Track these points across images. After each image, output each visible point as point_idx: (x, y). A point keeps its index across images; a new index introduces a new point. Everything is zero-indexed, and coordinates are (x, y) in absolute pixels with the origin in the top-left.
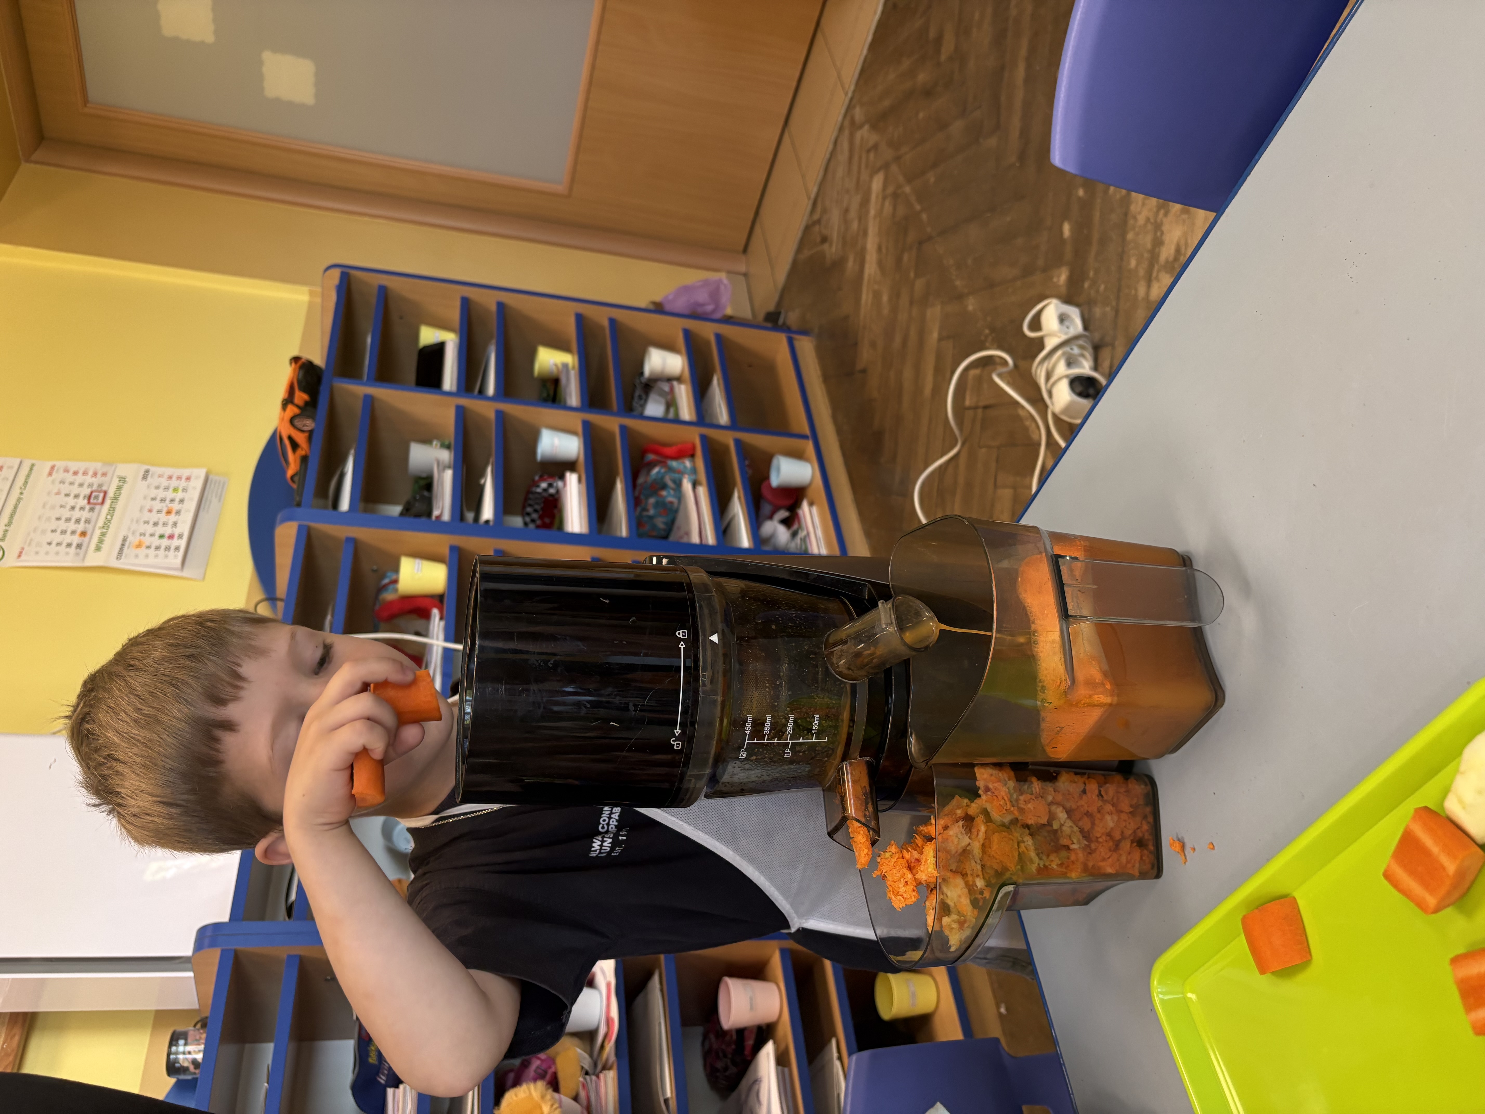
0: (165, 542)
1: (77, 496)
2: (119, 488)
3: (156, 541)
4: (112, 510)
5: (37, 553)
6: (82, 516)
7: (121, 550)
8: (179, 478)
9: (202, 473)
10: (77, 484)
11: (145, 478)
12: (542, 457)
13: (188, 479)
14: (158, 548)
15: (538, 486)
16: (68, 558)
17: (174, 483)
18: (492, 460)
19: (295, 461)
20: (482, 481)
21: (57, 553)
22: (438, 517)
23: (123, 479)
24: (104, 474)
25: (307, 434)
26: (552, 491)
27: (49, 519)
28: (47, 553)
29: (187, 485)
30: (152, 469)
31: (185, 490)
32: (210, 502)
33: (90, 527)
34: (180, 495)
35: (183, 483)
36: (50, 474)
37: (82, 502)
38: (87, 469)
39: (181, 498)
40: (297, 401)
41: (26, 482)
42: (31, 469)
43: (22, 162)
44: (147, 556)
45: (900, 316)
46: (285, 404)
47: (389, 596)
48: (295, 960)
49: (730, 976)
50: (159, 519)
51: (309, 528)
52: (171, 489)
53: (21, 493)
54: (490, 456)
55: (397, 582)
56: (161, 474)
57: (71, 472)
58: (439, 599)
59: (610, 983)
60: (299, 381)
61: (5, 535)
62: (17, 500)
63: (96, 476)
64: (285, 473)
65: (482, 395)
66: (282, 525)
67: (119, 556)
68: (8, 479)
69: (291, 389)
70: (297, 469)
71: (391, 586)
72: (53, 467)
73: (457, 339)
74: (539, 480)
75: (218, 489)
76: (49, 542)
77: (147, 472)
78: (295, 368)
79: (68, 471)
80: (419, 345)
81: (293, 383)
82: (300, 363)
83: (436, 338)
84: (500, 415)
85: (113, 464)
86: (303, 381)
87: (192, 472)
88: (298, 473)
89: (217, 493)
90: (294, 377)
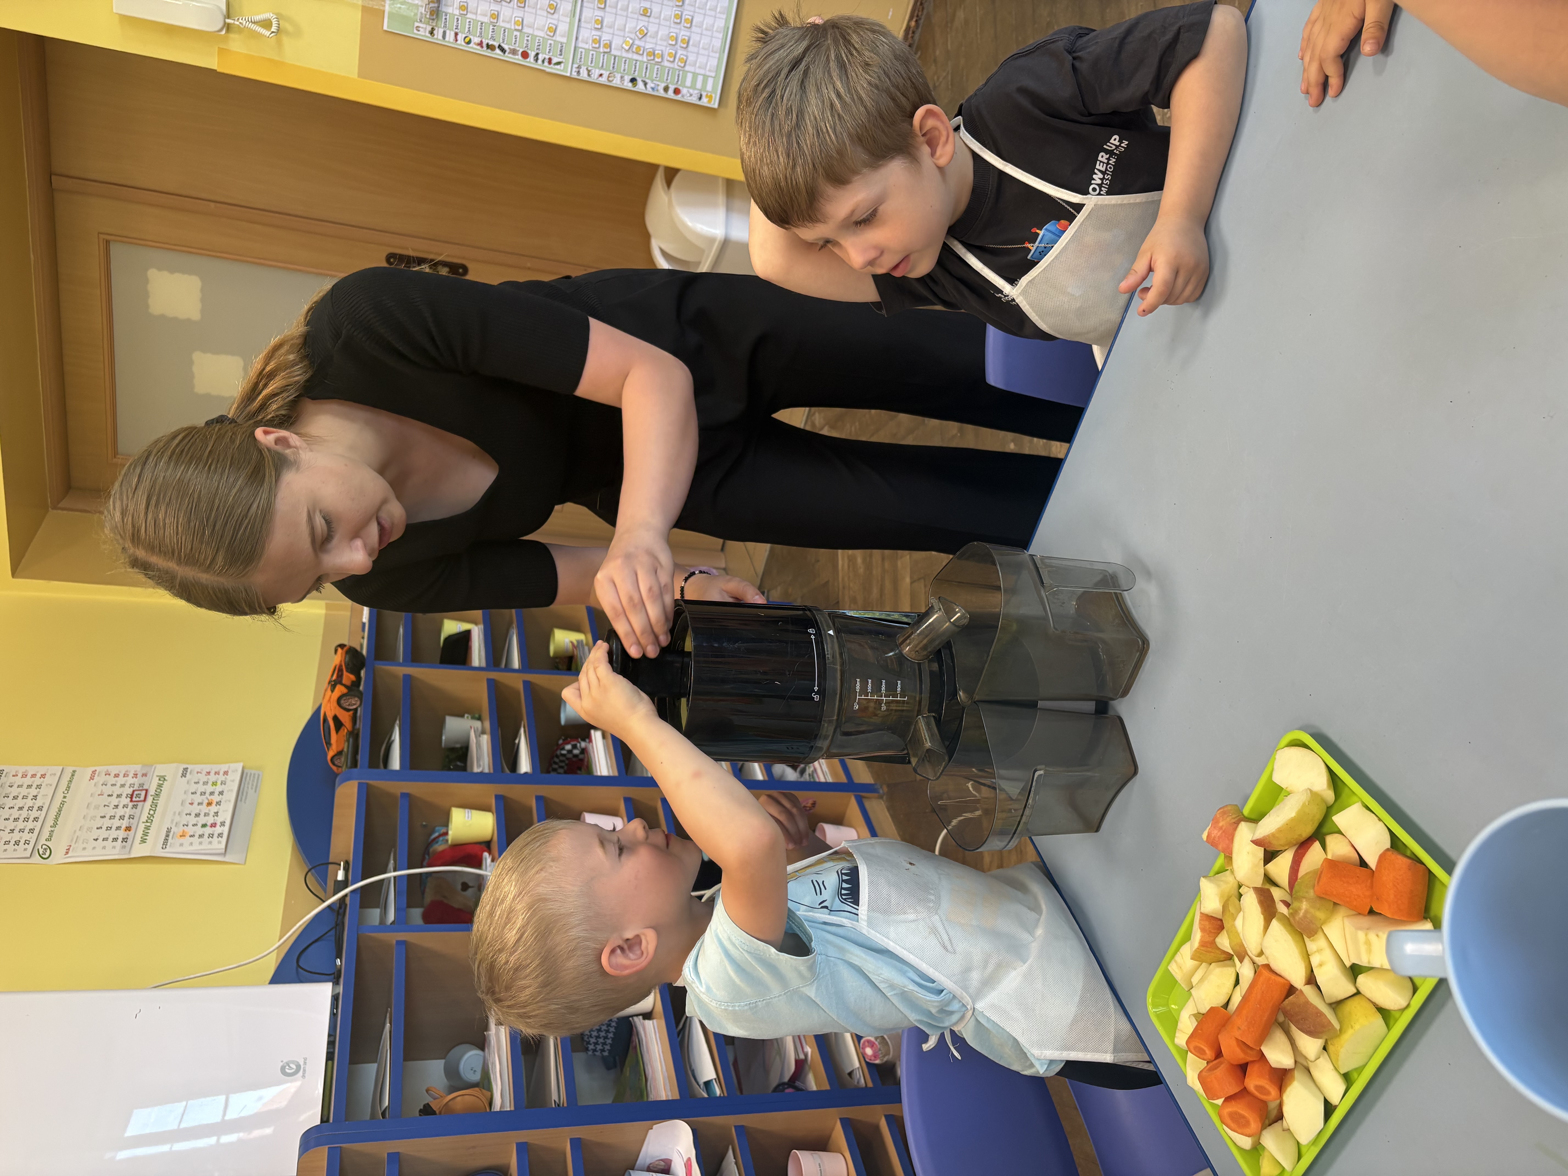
0: (208, 830)
1: (119, 796)
2: (160, 786)
3: (199, 830)
4: (154, 805)
5: (84, 849)
6: (125, 812)
7: (166, 841)
8: (217, 773)
9: (239, 767)
10: (118, 785)
11: (184, 775)
12: (566, 720)
13: (226, 773)
14: (201, 836)
15: (563, 749)
16: (114, 851)
17: (212, 778)
18: (524, 722)
19: (337, 741)
20: (517, 741)
21: (104, 848)
22: (481, 773)
23: (163, 778)
24: (145, 775)
25: (351, 713)
26: (576, 752)
27: (93, 818)
28: (94, 848)
29: (226, 778)
30: (190, 767)
31: (223, 783)
32: (247, 793)
33: (134, 822)
34: (219, 788)
35: (221, 778)
36: (92, 778)
37: (125, 801)
38: (127, 771)
39: (221, 790)
40: (344, 681)
41: (69, 787)
42: (73, 775)
43: (50, 509)
44: (191, 844)
45: (874, 572)
46: (333, 685)
47: (439, 847)
48: (394, 1157)
49: (799, 1149)
50: (200, 811)
51: (368, 785)
52: (210, 783)
53: (65, 797)
54: (521, 719)
55: (446, 834)
56: (199, 771)
57: (112, 775)
58: (487, 845)
59: (689, 1159)
60: (345, 664)
61: (51, 836)
62: (61, 803)
63: (136, 778)
64: (326, 755)
65: (508, 669)
66: (342, 785)
67: (164, 846)
68: (51, 785)
69: (339, 671)
70: (340, 749)
71: (441, 838)
72: (94, 772)
73: (481, 626)
74: (562, 744)
75: (253, 781)
76: (96, 838)
77: (186, 769)
78: (342, 653)
79: (109, 775)
80: (443, 636)
81: (341, 666)
82: (345, 649)
83: (460, 627)
84: (527, 684)
85: (152, 766)
86: (348, 665)
87: (229, 767)
88: (339, 753)
89: (253, 785)
90: (341, 661)
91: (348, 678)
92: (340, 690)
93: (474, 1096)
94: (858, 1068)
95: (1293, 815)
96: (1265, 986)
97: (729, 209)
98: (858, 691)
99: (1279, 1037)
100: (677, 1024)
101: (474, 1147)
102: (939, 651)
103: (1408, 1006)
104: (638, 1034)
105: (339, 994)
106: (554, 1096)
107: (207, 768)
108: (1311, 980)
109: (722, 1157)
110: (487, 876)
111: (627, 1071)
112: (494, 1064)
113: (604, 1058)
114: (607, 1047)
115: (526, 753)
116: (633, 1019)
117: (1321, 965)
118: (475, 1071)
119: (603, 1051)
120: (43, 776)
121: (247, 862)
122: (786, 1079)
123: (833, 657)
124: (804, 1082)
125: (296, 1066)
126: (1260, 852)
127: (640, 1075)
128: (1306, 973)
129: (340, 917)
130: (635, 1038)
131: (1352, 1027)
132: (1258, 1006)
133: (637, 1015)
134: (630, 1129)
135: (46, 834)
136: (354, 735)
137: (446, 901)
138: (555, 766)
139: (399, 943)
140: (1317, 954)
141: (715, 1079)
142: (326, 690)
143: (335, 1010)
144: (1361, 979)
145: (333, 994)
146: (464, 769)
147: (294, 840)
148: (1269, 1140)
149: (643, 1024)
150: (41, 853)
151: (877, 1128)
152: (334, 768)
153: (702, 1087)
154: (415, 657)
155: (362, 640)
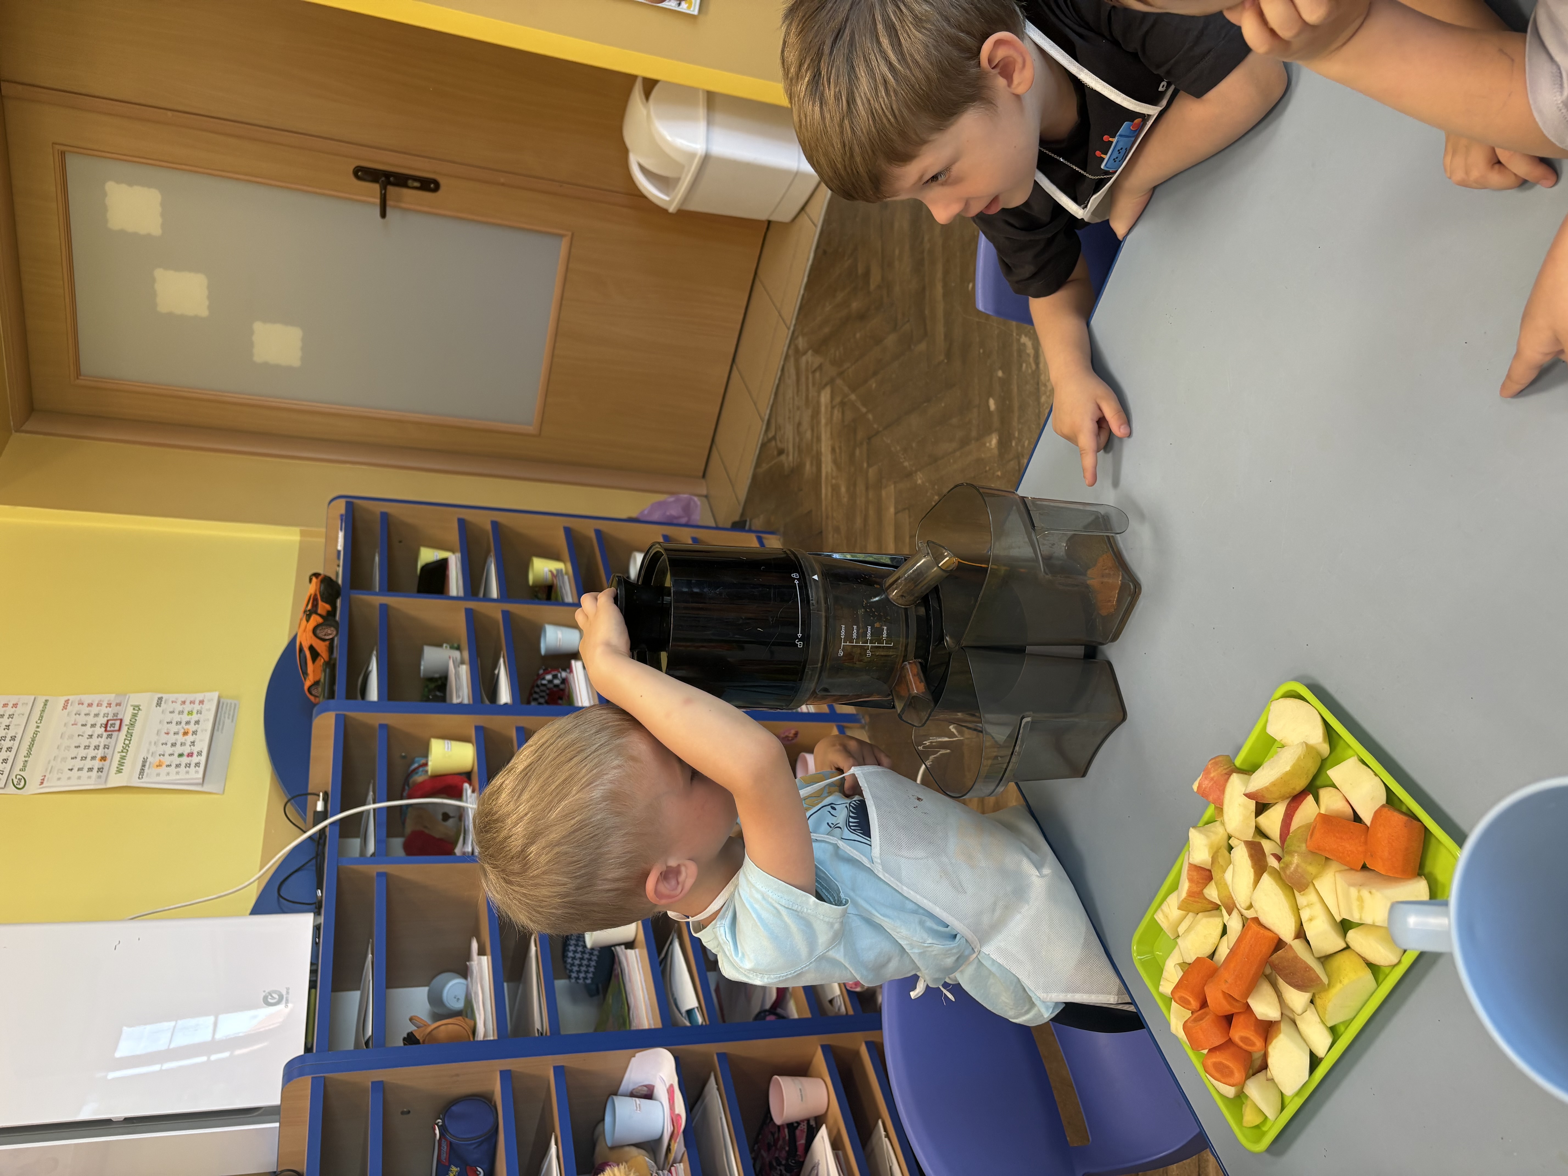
0: (185, 760)
1: (93, 726)
2: (135, 715)
3: (176, 760)
4: (129, 735)
5: (59, 779)
6: (100, 742)
7: (142, 770)
8: (192, 702)
9: (215, 696)
10: (92, 715)
11: (159, 704)
12: (547, 650)
13: (202, 702)
14: (178, 766)
15: (544, 679)
16: (90, 781)
17: (188, 707)
18: (504, 652)
19: (314, 671)
20: (496, 672)
21: (79, 778)
22: (461, 705)
23: (137, 708)
24: (118, 704)
25: (327, 643)
26: (557, 682)
27: (68, 748)
28: (69, 778)
29: (201, 708)
30: (165, 696)
31: (199, 712)
32: (224, 723)
33: (109, 752)
34: (195, 717)
35: (197, 707)
36: (65, 707)
37: (100, 730)
38: (101, 701)
39: (197, 719)
40: (319, 611)
41: (41, 717)
42: (45, 705)
43: (13, 431)
44: (168, 774)
45: (858, 502)
46: (308, 615)
47: (419, 778)
48: (379, 1086)
49: (779, 1075)
50: (177, 740)
51: (345, 716)
52: (186, 712)
53: (38, 727)
54: (501, 649)
55: (426, 764)
56: (174, 700)
57: (86, 704)
58: (467, 776)
59: (671, 1086)
60: (320, 593)
61: (25, 766)
62: (34, 733)
63: (110, 707)
64: (303, 685)
65: (487, 598)
66: (319, 717)
67: (141, 776)
68: (23, 715)
69: (314, 600)
70: (317, 679)
71: (421, 769)
72: (67, 701)
73: (459, 555)
74: (542, 674)
75: (230, 710)
76: (70, 768)
77: (160, 699)
78: (316, 583)
79: (83, 704)
80: (420, 565)
81: (315, 595)
82: (320, 578)
83: (437, 556)
84: (506, 614)
85: (125, 695)
86: (324, 594)
87: (205, 696)
88: (316, 683)
89: (229, 715)
90: (316, 591)
91: (324, 607)
92: (315, 620)
93: (457, 1024)
94: (839, 996)
95: (1288, 768)
96: (1253, 940)
97: (710, 123)
98: (843, 637)
99: (1266, 989)
100: (659, 953)
101: (457, 1075)
102: (927, 596)
103: (1399, 962)
104: (620, 963)
105: (320, 924)
106: (537, 1025)
107: (182, 697)
108: (1301, 934)
109: (704, 1083)
110: (467, 808)
111: (610, 999)
112: (476, 993)
113: (586, 986)
114: (590, 975)
115: (506, 685)
116: (615, 949)
117: (1311, 920)
118: (458, 999)
119: (585, 978)
120: (15, 705)
121: (225, 793)
122: (768, 1006)
123: (817, 602)
124: (785, 1008)
125: (278, 995)
126: (1252, 805)
127: (623, 1004)
128: (1295, 927)
129: (320, 847)
130: (616, 966)
131: (1341, 982)
132: (1246, 960)
133: (619, 945)
134: (613, 1057)
135: (19, 764)
136: (331, 665)
137: (427, 831)
138: (536, 696)
139: (380, 875)
140: (1307, 908)
141: (697, 1008)
142: (301, 620)
143: (317, 940)
144: (1351, 934)
145: (316, 924)
146: (443, 699)
147: (273, 769)
148: (1254, 1090)
149: (625, 953)
150: (15, 783)
151: (857, 1054)
152: (312, 698)
153: (684, 1015)
154: (392, 586)
155: (338, 569)
